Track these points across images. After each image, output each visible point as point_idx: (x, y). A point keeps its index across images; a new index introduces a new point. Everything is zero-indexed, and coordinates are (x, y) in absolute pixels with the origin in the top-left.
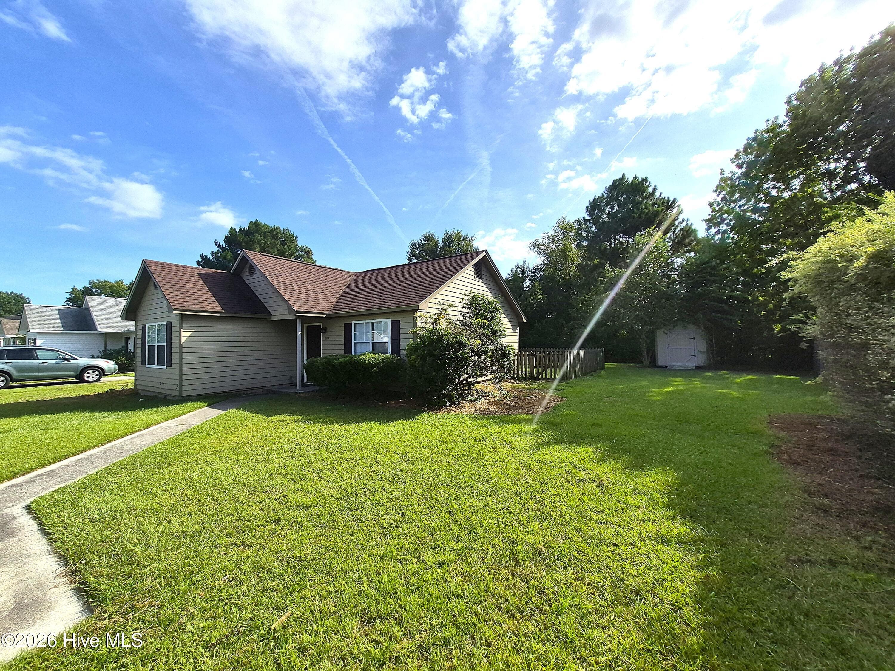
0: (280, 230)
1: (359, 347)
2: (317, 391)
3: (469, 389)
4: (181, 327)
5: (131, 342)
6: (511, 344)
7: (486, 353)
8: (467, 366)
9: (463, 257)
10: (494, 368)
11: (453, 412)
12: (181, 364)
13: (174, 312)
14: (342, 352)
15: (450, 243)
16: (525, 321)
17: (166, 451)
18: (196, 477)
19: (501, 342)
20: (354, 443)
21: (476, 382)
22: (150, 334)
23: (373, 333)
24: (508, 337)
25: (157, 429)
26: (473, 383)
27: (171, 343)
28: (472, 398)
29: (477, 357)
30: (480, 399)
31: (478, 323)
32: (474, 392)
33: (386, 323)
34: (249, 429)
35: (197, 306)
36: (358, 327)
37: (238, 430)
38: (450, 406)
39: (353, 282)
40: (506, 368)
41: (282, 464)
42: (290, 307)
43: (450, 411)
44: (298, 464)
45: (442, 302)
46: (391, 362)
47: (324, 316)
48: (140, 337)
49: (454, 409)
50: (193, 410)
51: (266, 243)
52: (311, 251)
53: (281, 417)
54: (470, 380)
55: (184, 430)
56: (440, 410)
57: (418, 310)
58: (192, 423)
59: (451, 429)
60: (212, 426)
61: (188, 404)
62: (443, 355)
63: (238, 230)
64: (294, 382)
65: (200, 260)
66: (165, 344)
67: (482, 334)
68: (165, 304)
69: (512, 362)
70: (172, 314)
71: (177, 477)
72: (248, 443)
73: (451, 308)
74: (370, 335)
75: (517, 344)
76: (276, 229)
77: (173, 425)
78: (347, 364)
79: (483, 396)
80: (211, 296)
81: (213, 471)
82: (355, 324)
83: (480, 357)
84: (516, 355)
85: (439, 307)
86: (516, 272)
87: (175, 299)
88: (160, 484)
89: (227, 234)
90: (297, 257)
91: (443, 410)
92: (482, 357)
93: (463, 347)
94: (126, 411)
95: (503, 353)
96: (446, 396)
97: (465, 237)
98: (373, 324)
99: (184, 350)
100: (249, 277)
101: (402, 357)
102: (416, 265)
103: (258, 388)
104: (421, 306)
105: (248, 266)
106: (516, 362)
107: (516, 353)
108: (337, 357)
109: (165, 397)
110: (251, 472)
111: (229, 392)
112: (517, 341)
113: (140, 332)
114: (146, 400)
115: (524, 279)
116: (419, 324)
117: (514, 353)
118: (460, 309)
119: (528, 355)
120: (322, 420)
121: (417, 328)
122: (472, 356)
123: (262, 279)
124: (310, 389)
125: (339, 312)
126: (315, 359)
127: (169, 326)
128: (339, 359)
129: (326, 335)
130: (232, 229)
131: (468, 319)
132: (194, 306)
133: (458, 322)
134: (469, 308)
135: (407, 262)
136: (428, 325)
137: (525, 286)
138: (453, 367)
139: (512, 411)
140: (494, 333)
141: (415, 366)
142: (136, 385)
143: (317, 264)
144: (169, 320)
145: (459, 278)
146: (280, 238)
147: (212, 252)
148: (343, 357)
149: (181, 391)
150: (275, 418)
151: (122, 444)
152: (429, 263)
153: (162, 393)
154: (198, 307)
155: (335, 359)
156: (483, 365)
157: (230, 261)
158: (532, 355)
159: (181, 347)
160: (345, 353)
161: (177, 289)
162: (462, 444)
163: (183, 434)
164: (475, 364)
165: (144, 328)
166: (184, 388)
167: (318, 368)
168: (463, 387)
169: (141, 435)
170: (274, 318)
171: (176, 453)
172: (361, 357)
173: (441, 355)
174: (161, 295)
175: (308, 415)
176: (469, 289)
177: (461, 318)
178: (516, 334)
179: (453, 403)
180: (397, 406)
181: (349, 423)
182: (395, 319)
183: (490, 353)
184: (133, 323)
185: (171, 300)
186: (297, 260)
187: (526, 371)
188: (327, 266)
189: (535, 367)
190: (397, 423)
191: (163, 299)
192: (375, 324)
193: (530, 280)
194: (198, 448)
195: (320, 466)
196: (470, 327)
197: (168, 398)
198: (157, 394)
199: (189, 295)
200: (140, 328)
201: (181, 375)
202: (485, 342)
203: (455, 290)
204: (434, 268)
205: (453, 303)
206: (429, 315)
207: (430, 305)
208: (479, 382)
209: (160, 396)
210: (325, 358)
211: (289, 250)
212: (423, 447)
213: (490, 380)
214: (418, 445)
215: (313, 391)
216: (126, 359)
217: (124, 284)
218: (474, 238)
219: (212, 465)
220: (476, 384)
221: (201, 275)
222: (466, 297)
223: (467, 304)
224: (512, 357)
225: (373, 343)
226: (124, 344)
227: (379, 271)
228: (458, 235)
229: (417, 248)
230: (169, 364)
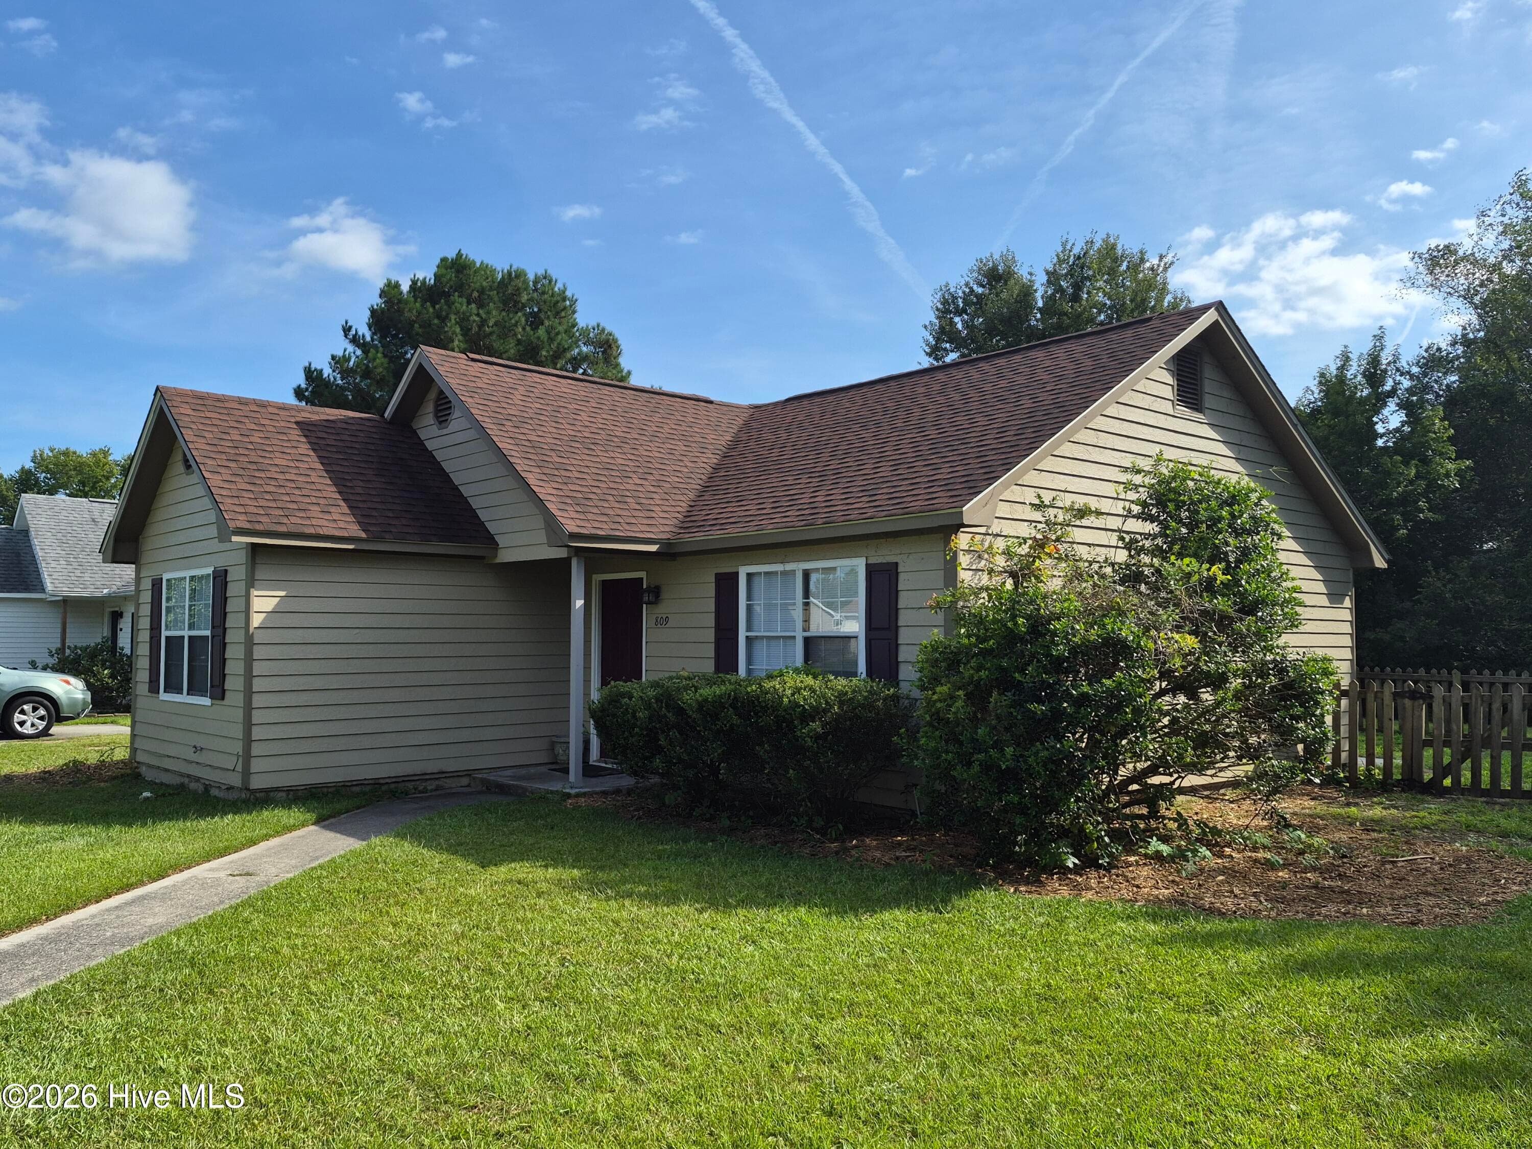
0: (526, 282)
1: (761, 649)
2: (629, 792)
3: (1154, 813)
4: (251, 582)
5: (125, 625)
6: (1320, 653)
7: (1218, 681)
8: (1143, 728)
9: (1129, 333)
10: (1253, 740)
11: (1089, 895)
12: (249, 693)
13: (234, 539)
14: (709, 667)
15: (1077, 287)
16: (1380, 562)
17: (204, 949)
18: (279, 1036)
19: (1281, 642)
20: (743, 974)
21: (1182, 791)
22: (172, 603)
23: (807, 604)
24: (1309, 627)
25: (184, 883)
26: (1167, 793)
27: (225, 629)
28: (1165, 849)
29: (1182, 699)
30: (1195, 852)
31: (1189, 575)
32: (1173, 825)
33: (853, 572)
34: (429, 900)
35: (293, 520)
36: (760, 584)
37: (397, 903)
38: (1077, 870)
39: (744, 437)
40: (1303, 740)
41: (518, 1020)
42: (551, 524)
43: (1078, 889)
44: (566, 1025)
45: (1047, 497)
46: (868, 705)
47: (654, 548)
48: (146, 610)
49: (1093, 883)
50: (278, 834)
51: (483, 322)
52: (615, 341)
53: (522, 870)
54: (1156, 780)
55: (252, 892)
56: (1041, 884)
57: (958, 526)
58: (274, 871)
59: (1083, 958)
60: (326, 885)
61: (266, 813)
62: (1050, 686)
63: (405, 287)
64: (562, 758)
65: (303, 386)
66: (208, 633)
67: (1204, 613)
68: (212, 516)
69: (1329, 720)
70: (227, 546)
71: (229, 1032)
72: (424, 945)
73: (1085, 522)
74: (797, 613)
75: (1348, 654)
76: (514, 277)
77: (222, 874)
78: (722, 706)
79: (1209, 845)
80: (331, 492)
81: (326, 1023)
82: (749, 576)
83: (1193, 695)
84: (1344, 693)
85: (1037, 516)
86: (1341, 378)
87: (236, 501)
88: (186, 1047)
89: (376, 301)
90: (576, 363)
91: (1054, 883)
92: (1205, 696)
93: (1128, 656)
94: (109, 826)
95: (1290, 685)
96: (1063, 833)
97: (1136, 259)
98: (806, 575)
99: (258, 653)
100: (434, 430)
101: (904, 688)
102: (958, 374)
103: (457, 775)
104: (971, 510)
105: (432, 395)
106: (1345, 720)
107: (1345, 683)
108: (693, 682)
109: (207, 788)
110: (430, 1040)
111: (376, 783)
112: (1347, 641)
113: (146, 597)
114: (157, 796)
115: (1379, 400)
116: (965, 576)
117: (1337, 686)
118: (1115, 523)
119: (1396, 695)
120: (643, 889)
121: (955, 587)
122: (1162, 693)
123: (471, 434)
124: (608, 784)
125: (700, 536)
126: (623, 686)
127: (221, 578)
128: (696, 689)
129: (662, 609)
130: (389, 284)
131: (1146, 559)
132: (285, 520)
133: (1108, 570)
134: (1152, 519)
135: (926, 362)
136: (996, 580)
137: (1380, 428)
138: (1090, 730)
139: (1331, 909)
140: (1249, 608)
141: (948, 721)
142: (134, 750)
143: (634, 381)
144: (221, 561)
145: (1112, 410)
146: (524, 306)
147: (333, 358)
148: (710, 682)
149: (246, 773)
150: (502, 872)
151: (97, 920)
152: (1002, 361)
153: (198, 779)
154: (295, 522)
155: (686, 688)
156: (1207, 727)
157: (380, 383)
158: (1414, 695)
159: (249, 642)
160: (718, 669)
161: (241, 472)
162: (1127, 1015)
163: (249, 903)
164: (1174, 721)
165: (157, 584)
166: (256, 766)
167: (634, 715)
168: (1126, 805)
169: (142, 898)
170: (507, 556)
171: (229, 961)
172: (767, 685)
173: (1044, 685)
174: (200, 491)
175: (602, 868)
176: (1154, 450)
177: (1121, 556)
178: (1345, 612)
179: (1089, 862)
180: (886, 859)
181: (727, 905)
182: (884, 555)
183: (1236, 683)
184: (128, 571)
185: (227, 504)
186: (574, 371)
187: (1388, 758)
188: (667, 388)
189: (1428, 743)
190: (886, 916)
191: (207, 503)
192: (814, 578)
193: (1401, 406)
194: (285, 951)
195: (632, 1042)
196: (1155, 588)
197: (214, 792)
198: (186, 780)
199: (272, 489)
200: (147, 584)
201: (248, 725)
202: (1213, 641)
203: (1096, 455)
204: (1020, 380)
205: (1093, 503)
206: (1000, 544)
207: (1003, 510)
208: (1192, 791)
209: (193, 786)
210: (655, 685)
211: (551, 340)
212: (978, 1012)
213: (1234, 784)
214: (961, 1002)
215: (617, 791)
216: (112, 676)
217: (110, 458)
218: (1168, 259)
219: (321, 1002)
220: (1180, 799)
221: (306, 428)
222: (1138, 479)
223: (1144, 504)
224: (1328, 703)
225: (807, 641)
226: (106, 632)
227: (831, 398)
228: (1109, 251)
229: (959, 312)
230: (219, 693)
